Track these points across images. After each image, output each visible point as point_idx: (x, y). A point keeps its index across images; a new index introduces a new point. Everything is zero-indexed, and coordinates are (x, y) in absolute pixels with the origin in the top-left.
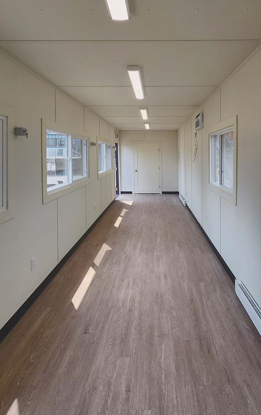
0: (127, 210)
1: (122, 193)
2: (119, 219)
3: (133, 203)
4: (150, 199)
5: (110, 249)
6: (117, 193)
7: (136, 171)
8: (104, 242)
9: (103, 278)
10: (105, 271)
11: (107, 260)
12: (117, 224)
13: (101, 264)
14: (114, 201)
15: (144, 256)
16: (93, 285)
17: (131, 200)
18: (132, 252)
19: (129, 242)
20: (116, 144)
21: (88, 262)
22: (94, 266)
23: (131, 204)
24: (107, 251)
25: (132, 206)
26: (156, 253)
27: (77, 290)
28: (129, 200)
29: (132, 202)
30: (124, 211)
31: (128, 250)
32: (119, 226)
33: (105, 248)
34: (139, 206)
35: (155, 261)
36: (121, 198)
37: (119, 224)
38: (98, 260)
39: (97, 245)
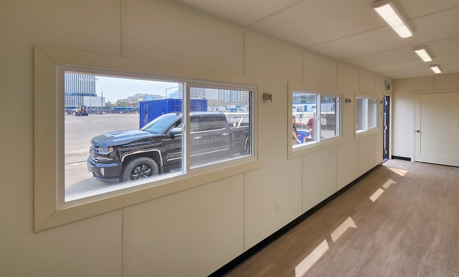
0: (395, 182)
1: (393, 157)
2: (379, 192)
3: (406, 174)
4: (440, 173)
5: (355, 226)
6: (386, 156)
7: (418, 131)
8: (351, 216)
9: (335, 259)
10: (340, 252)
11: (348, 239)
12: (374, 198)
13: (338, 240)
14: (379, 166)
15: (401, 256)
16: (322, 262)
17: (405, 170)
18: (385, 242)
19: (383, 226)
20: (388, 98)
21: (325, 233)
22: (329, 240)
23: (402, 175)
24: (350, 228)
25: (403, 178)
26: (424, 260)
27: (303, 259)
28: (402, 169)
29: (405, 172)
30: (390, 182)
31: (379, 237)
32: (377, 201)
33: (349, 223)
34: (415, 180)
35: (419, 272)
36: (389, 164)
37: (377, 198)
38: (336, 235)
39: (341, 216)
